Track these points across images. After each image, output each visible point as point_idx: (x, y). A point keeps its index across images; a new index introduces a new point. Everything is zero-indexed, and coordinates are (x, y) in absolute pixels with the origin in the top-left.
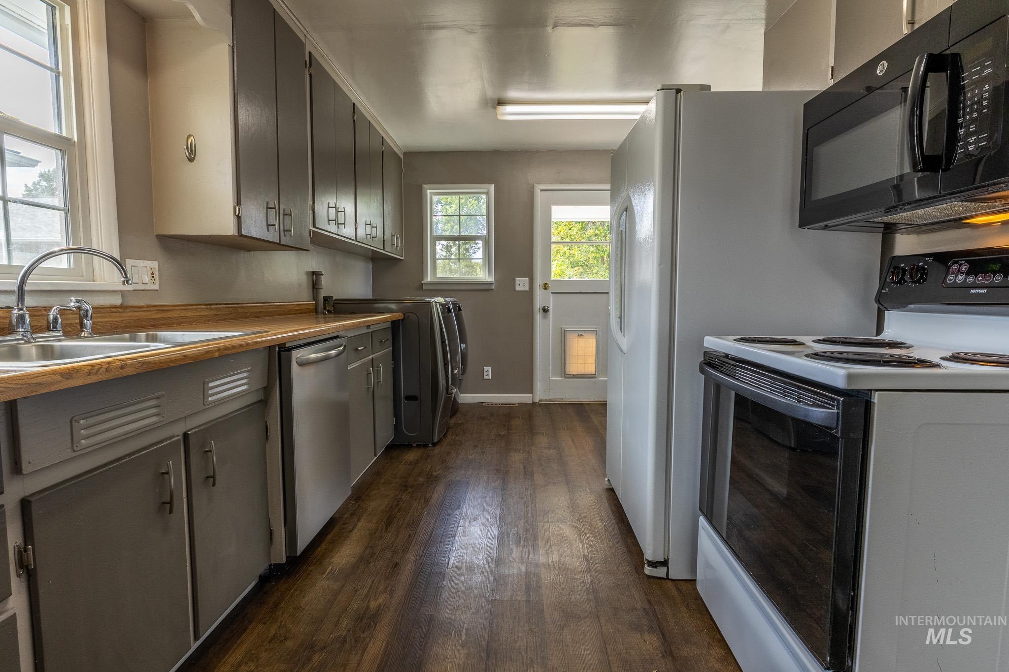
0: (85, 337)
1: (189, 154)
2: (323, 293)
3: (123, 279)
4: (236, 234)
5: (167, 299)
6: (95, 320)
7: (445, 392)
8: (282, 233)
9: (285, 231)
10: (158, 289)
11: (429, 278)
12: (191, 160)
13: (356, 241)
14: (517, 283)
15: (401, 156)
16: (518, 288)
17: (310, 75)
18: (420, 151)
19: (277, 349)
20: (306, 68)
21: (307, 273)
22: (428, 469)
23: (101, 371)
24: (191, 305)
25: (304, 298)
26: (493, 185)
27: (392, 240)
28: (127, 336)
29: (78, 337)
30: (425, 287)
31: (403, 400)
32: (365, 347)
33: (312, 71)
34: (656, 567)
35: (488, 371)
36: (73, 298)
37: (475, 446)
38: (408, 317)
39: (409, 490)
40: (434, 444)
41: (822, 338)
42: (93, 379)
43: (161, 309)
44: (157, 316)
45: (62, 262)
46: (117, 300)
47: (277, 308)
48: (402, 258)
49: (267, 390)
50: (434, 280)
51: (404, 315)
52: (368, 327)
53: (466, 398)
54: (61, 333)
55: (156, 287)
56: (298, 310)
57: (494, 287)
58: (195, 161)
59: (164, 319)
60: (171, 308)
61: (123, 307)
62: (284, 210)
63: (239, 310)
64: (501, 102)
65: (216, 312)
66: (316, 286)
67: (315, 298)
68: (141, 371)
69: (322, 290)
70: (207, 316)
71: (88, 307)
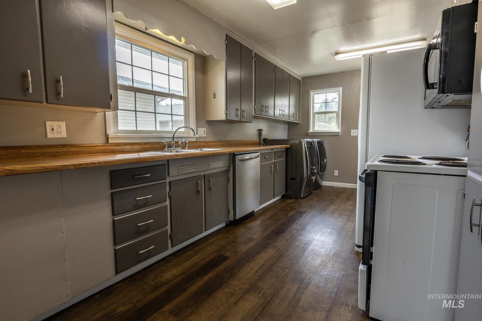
0: (186, 149)
1: (214, 96)
2: (263, 137)
3: (194, 134)
4: (226, 119)
5: (208, 140)
6: (188, 145)
7: (306, 177)
8: (242, 117)
9: (243, 117)
10: (206, 136)
11: (311, 130)
12: (215, 98)
13: (274, 117)
14: (352, 132)
15: (301, 79)
16: (352, 135)
17: (255, 61)
18: (309, 76)
19: (232, 155)
20: (253, 59)
21: (257, 130)
22: (294, 206)
23: (184, 155)
24: (215, 141)
25: (255, 138)
26: (342, 87)
27: (294, 115)
28: (195, 149)
29: (185, 149)
30: (309, 134)
31: (289, 179)
32: (269, 157)
33: (255, 59)
34: (359, 248)
35: (336, 172)
36: (184, 139)
37: (318, 201)
38: (292, 147)
39: (283, 211)
40: (301, 198)
41: (422, 157)
42: (182, 157)
43: (206, 142)
44: (205, 144)
45: (183, 130)
46: (195, 140)
47: (244, 142)
48: (300, 122)
49: (229, 167)
50: (313, 131)
51: (291, 146)
52: (272, 150)
53: (325, 183)
54: (181, 148)
55: (205, 136)
56: (252, 143)
57: (340, 134)
58: (216, 98)
59: (207, 145)
60: (209, 142)
61: (196, 142)
62: (243, 110)
63: (230, 143)
64: (337, 54)
65: (222, 144)
66: (260, 135)
67: (260, 139)
68: (192, 157)
69: (262, 136)
70: (219, 144)
71: (187, 142)
